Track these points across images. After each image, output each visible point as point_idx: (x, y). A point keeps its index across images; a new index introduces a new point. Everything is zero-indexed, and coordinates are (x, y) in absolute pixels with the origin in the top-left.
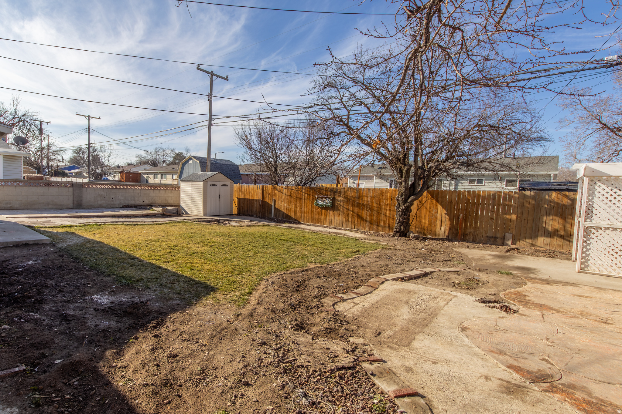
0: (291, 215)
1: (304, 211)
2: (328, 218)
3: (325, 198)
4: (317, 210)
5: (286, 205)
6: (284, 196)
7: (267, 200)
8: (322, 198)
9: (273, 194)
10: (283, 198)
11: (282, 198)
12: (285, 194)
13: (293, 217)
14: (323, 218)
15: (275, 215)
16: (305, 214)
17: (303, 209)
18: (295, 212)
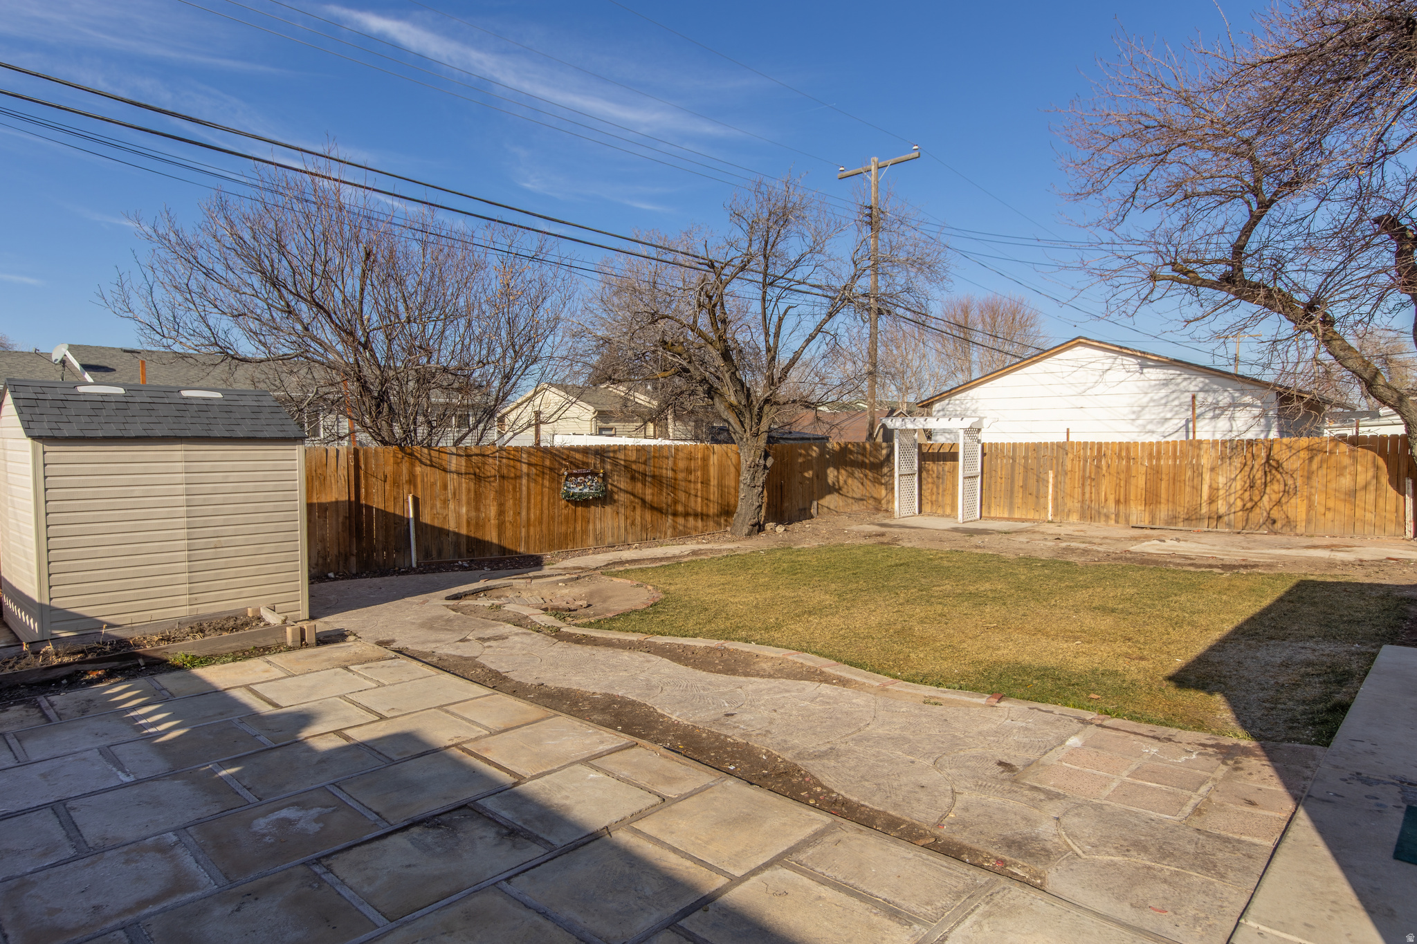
0: (487, 538)
1: (528, 519)
2: (591, 527)
3: (585, 475)
4: (565, 512)
5: (464, 510)
6: (452, 480)
7: (377, 500)
8: (577, 475)
9: (405, 477)
10: (450, 487)
11: (445, 487)
12: (459, 474)
13: (495, 541)
14: (579, 528)
15: (424, 552)
16: (532, 529)
17: (524, 513)
18: (501, 527)
